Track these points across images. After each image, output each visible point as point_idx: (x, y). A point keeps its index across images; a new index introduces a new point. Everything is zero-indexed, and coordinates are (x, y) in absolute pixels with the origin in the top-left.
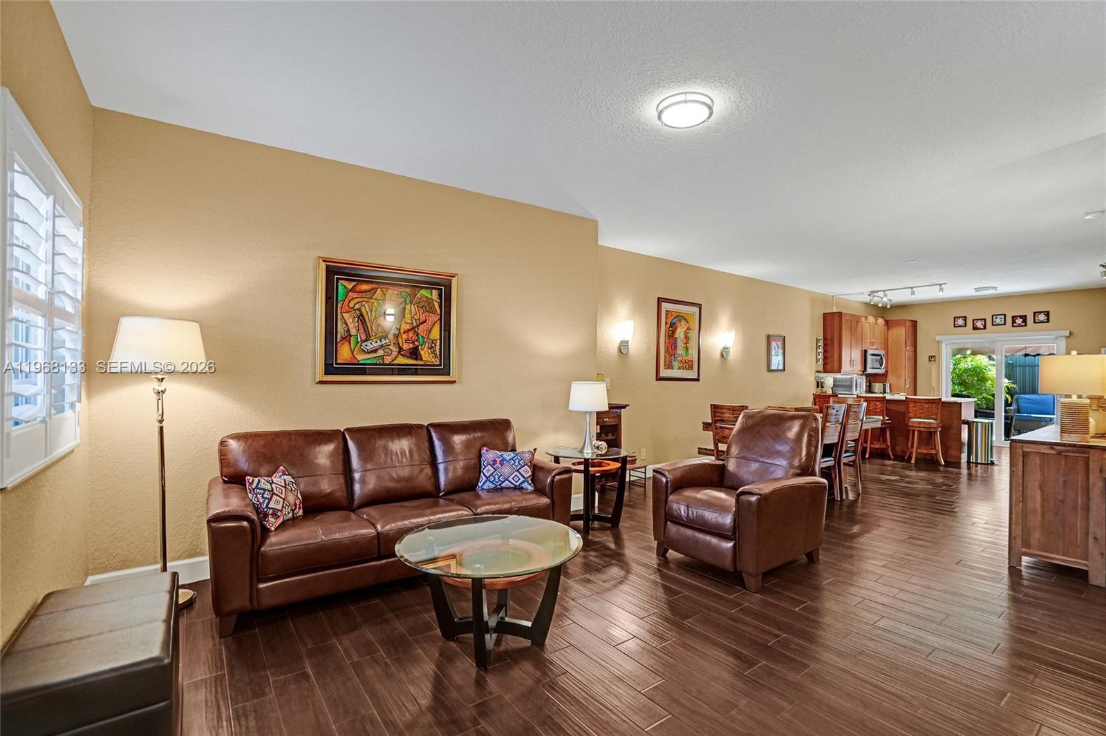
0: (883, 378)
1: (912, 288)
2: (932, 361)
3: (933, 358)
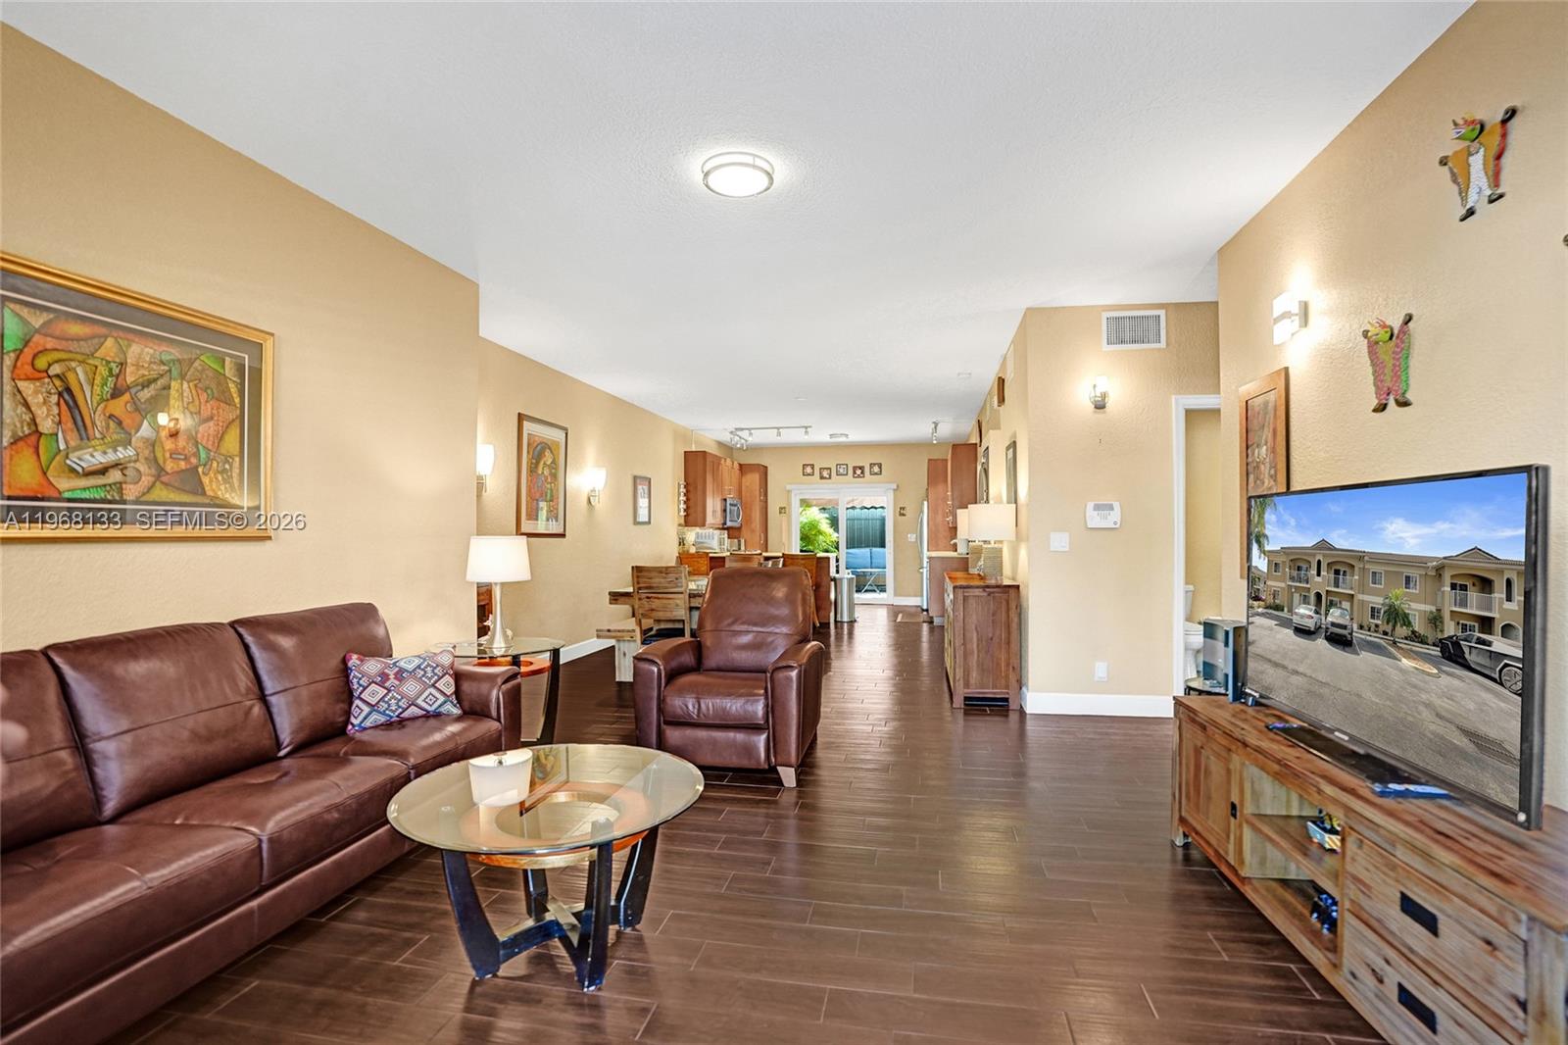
0: (736, 533)
1: (778, 428)
2: (783, 513)
3: (783, 509)
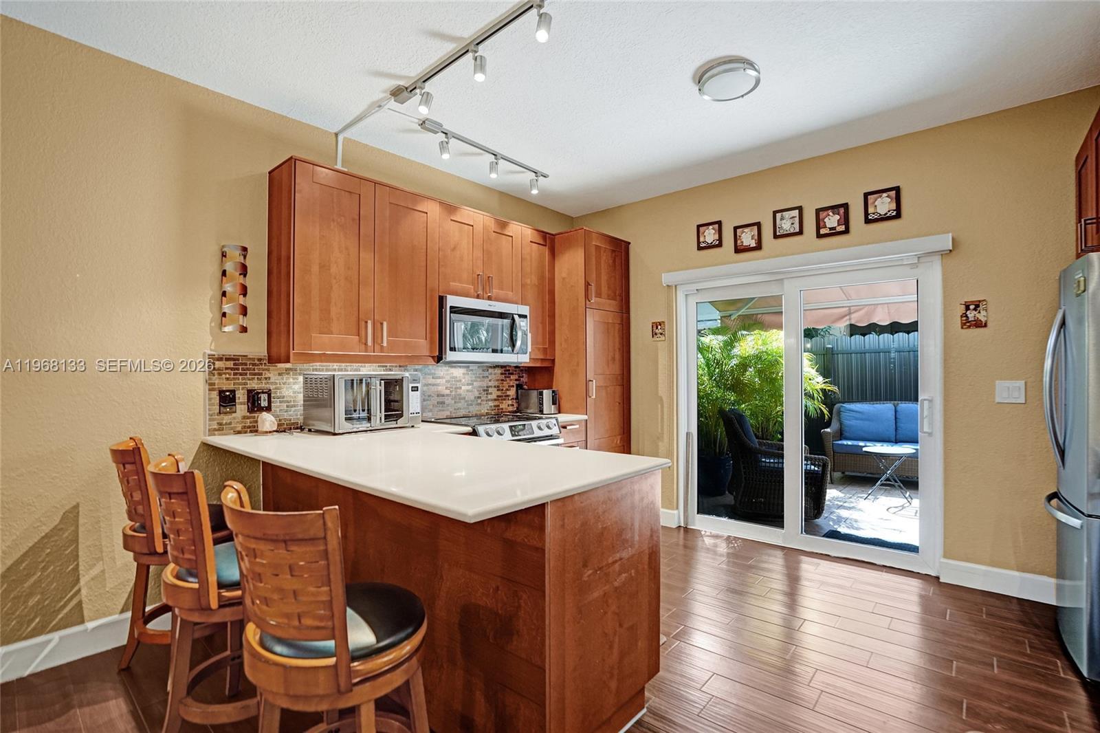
2: (659, 335)
3: (659, 327)
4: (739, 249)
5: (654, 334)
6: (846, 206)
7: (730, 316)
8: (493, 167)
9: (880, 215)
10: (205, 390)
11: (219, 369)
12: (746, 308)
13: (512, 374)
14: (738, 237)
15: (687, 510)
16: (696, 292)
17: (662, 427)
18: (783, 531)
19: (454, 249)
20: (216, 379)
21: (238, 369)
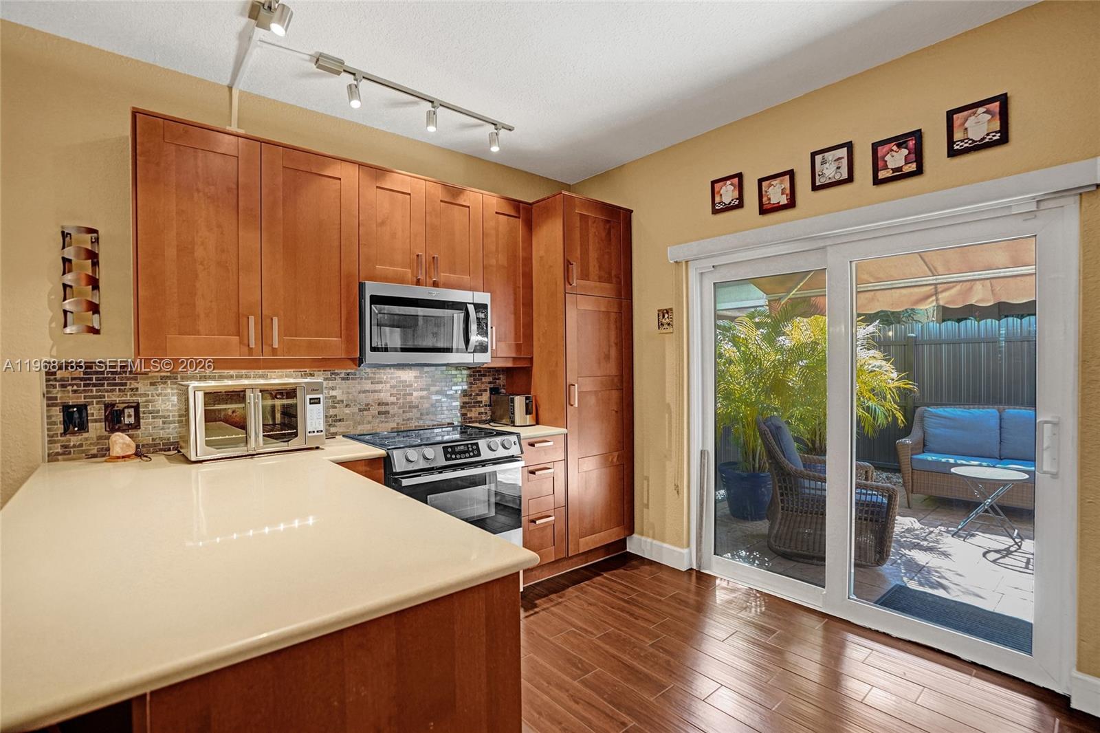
2: (666, 326)
3: (666, 316)
4: (764, 210)
5: (661, 325)
6: (918, 135)
7: (780, 299)
8: (431, 117)
9: (974, 141)
10: (42, 406)
11: (62, 379)
12: (796, 290)
13: (485, 376)
14: (764, 193)
15: (700, 550)
16: (713, 269)
17: (670, 441)
18: (824, 591)
19: (383, 223)
20: (57, 392)
21: (91, 379)
